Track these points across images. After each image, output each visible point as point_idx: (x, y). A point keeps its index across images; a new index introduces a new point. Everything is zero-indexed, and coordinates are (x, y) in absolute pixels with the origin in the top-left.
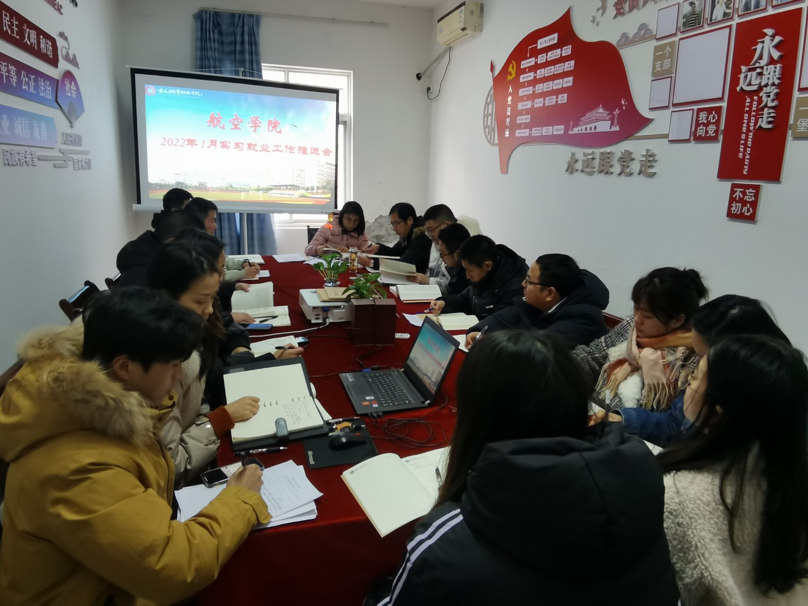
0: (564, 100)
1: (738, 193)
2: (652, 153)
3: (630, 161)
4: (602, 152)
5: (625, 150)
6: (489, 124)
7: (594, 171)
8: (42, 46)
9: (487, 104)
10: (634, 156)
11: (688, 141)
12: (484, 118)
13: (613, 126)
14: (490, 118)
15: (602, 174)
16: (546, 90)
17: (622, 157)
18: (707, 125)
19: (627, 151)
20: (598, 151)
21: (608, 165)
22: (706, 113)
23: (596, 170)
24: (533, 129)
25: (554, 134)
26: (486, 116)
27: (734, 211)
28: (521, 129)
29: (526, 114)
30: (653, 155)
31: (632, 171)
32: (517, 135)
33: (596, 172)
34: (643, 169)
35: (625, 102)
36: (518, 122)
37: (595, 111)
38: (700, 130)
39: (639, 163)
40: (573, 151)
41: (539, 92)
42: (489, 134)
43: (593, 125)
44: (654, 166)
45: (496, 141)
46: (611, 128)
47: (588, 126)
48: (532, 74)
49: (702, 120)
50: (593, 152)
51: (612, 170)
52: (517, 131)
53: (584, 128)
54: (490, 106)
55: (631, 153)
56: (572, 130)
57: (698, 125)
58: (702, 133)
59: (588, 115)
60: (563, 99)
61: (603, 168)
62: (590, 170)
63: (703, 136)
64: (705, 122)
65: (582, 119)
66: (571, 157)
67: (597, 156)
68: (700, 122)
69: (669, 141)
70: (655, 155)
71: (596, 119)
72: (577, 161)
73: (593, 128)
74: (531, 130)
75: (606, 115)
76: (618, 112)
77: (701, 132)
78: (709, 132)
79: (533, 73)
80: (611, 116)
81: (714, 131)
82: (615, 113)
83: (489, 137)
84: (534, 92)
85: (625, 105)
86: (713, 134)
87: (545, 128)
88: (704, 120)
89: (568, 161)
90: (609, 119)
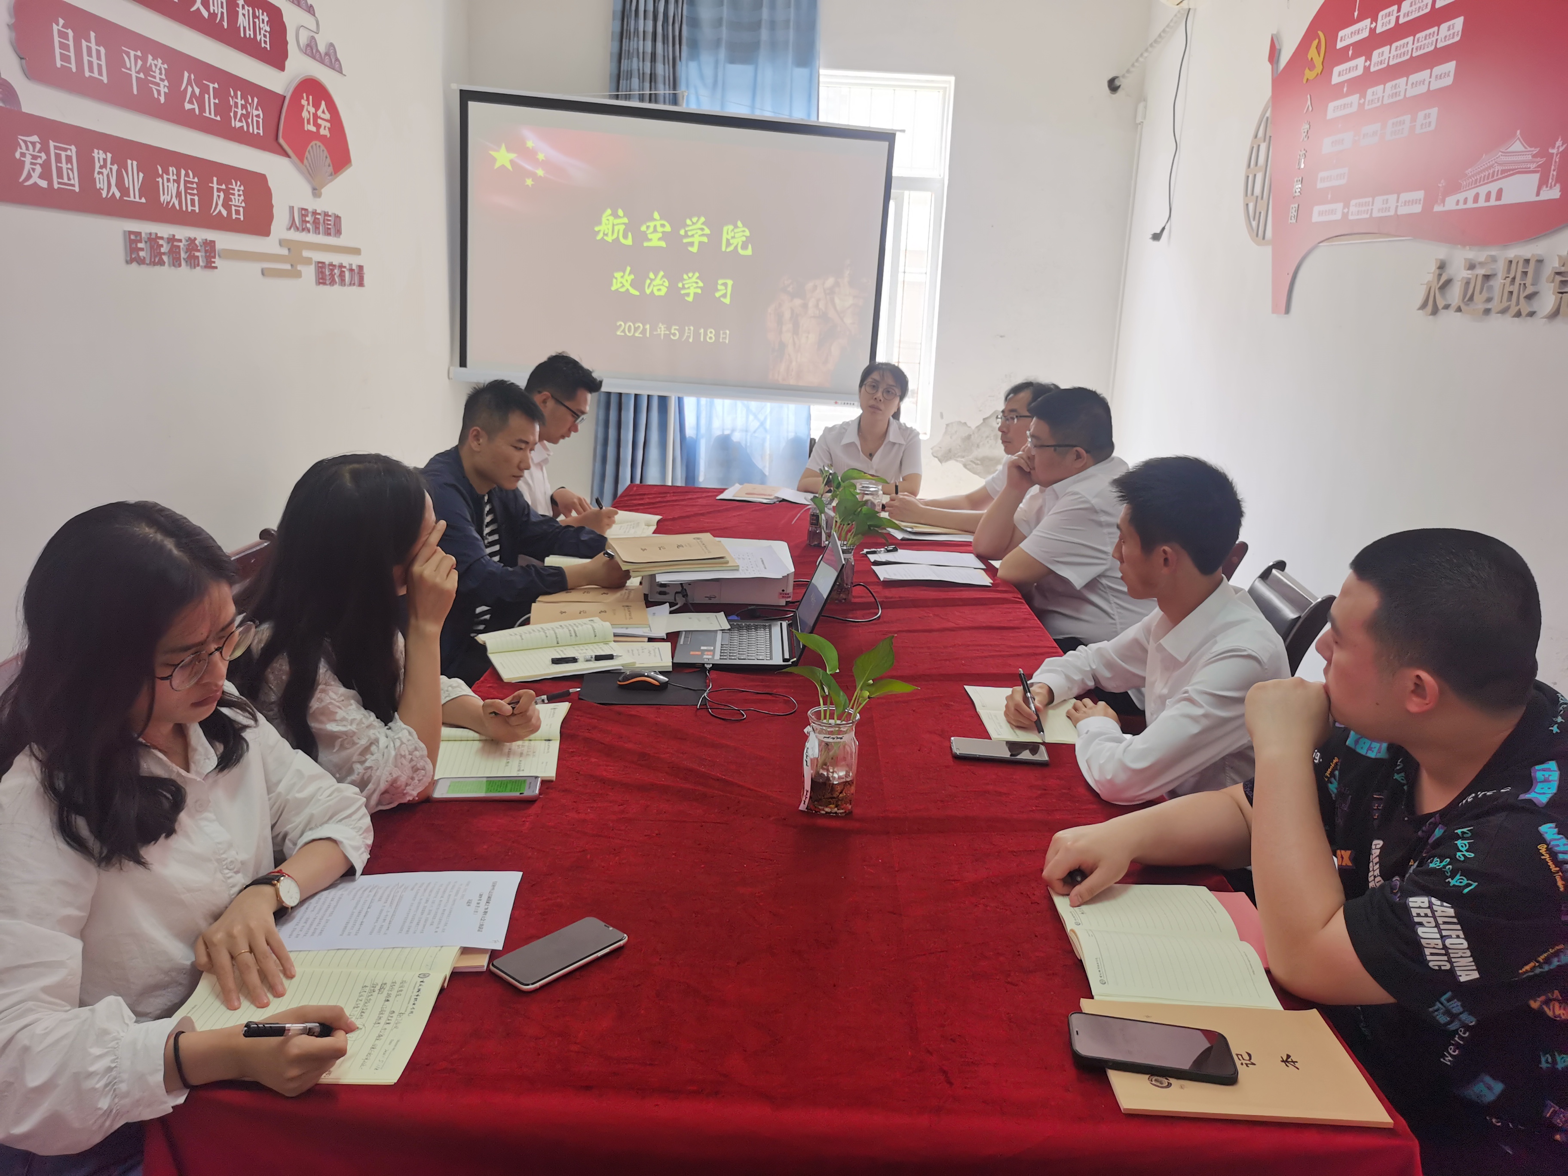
0: (1430, 123)
4: (1513, 257)
6: (1255, 193)
7: (1490, 310)
8: (242, 21)
9: (1256, 141)
12: (1248, 176)
13: (1544, 188)
14: (1259, 178)
15: (1508, 316)
16: (1391, 100)
17: (1563, 269)
20: (1501, 256)
21: (1524, 293)
23: (1493, 305)
24: (1352, 202)
25: (1399, 213)
26: (1251, 173)
28: (1324, 202)
29: (1337, 166)
32: (1316, 218)
33: (1494, 311)
36: (1319, 186)
37: (1503, 147)
40: (1441, 255)
41: (1374, 106)
42: (1255, 220)
43: (1493, 187)
45: (1270, 235)
46: (1538, 194)
47: (1483, 191)
48: (1360, 61)
50: (1489, 257)
52: (1317, 209)
53: (1470, 194)
54: (1262, 149)
56: (1443, 201)
59: (1485, 159)
60: (1428, 121)
61: (1510, 300)
62: (1480, 306)
65: (1469, 171)
66: (1436, 274)
67: (1499, 268)
71: (1503, 171)
72: (1449, 282)
73: (1493, 196)
74: (1347, 205)
75: (1530, 157)
76: (1561, 149)
79: (1363, 58)
80: (1541, 160)
82: (1554, 151)
83: (1254, 224)
84: (1361, 106)
87: (1379, 200)
89: (1426, 284)
90: (1535, 168)
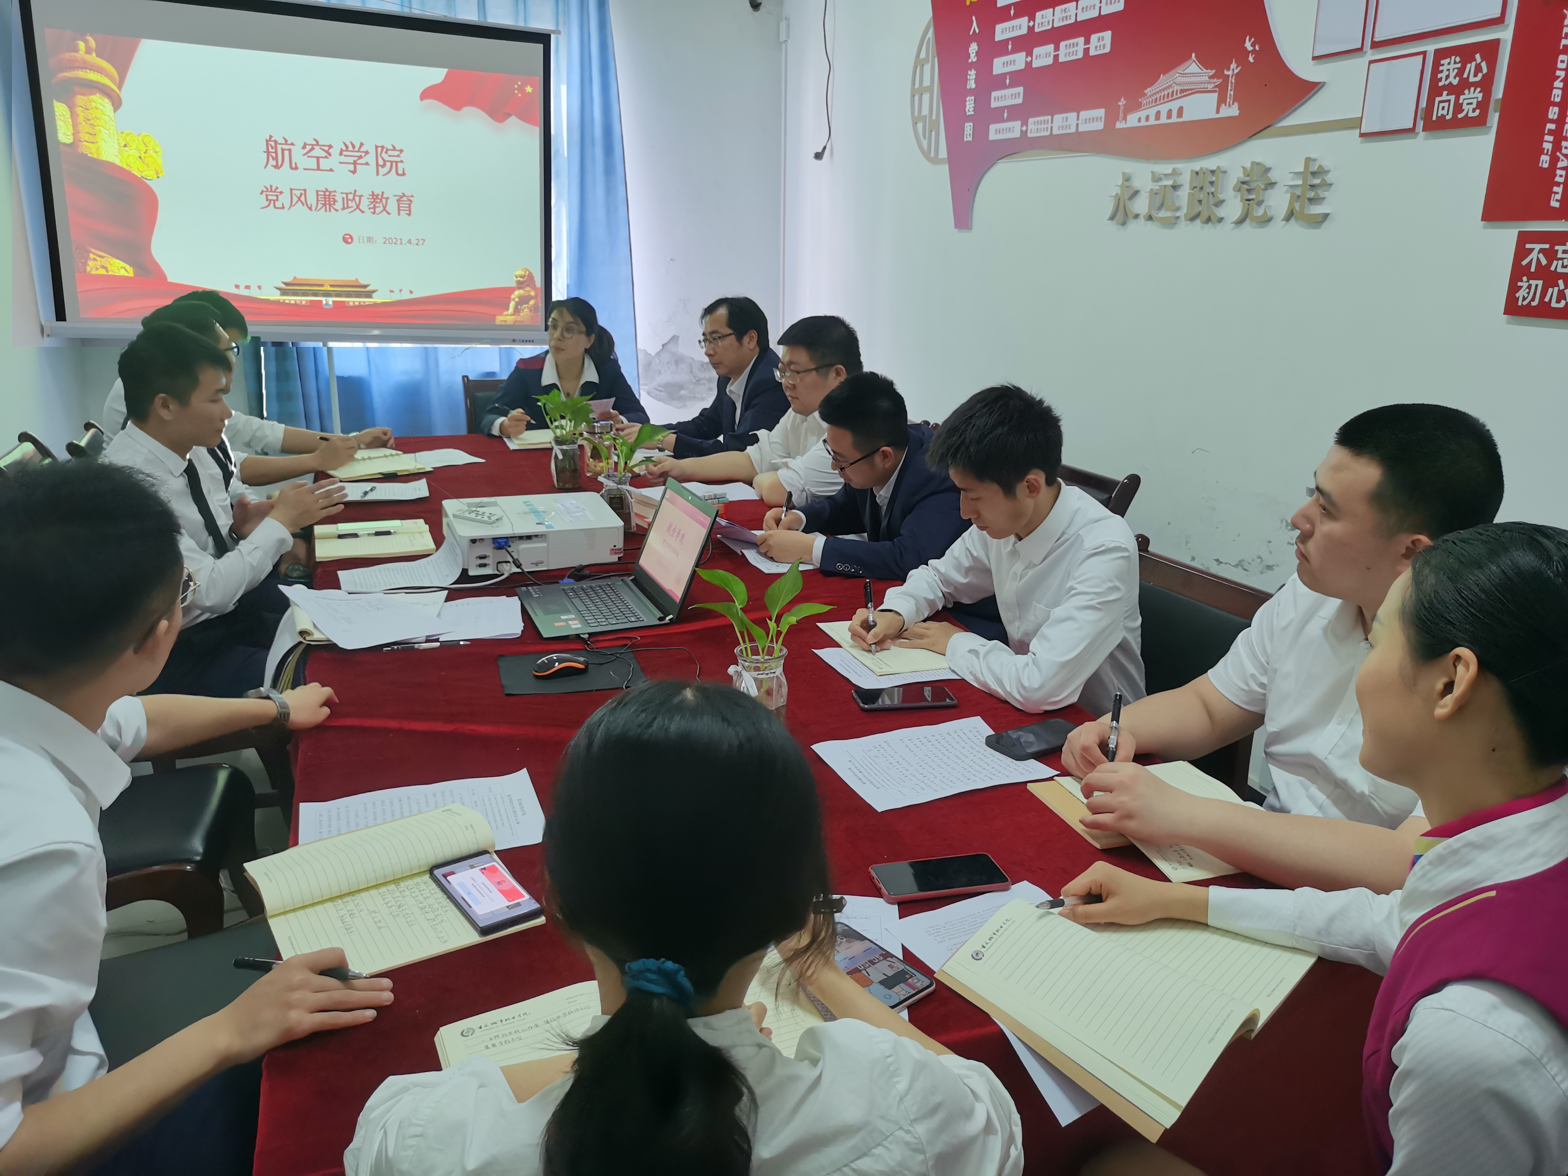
0: (1104, 45)
1: (1536, 255)
2: (1320, 166)
3: (1266, 189)
4: (1197, 169)
5: (1253, 163)
6: (925, 111)
7: (1178, 218)
9: (919, 63)
10: (1273, 176)
11: (1410, 131)
12: (913, 96)
13: (1223, 106)
14: (926, 97)
15: (1198, 222)
16: (1061, 24)
17: (1247, 179)
18: (1457, 90)
19: (1258, 164)
20: (1186, 168)
21: (1212, 201)
22: (1458, 59)
23: (1181, 213)
24: (1031, 120)
25: (1080, 130)
26: (916, 92)
27: (1524, 299)
28: (1002, 120)
29: (1012, 85)
30: (1320, 172)
31: (1269, 214)
32: (993, 136)
33: (1183, 218)
34: (1297, 206)
35: (1253, 45)
36: (994, 104)
37: (1180, 70)
38: (1441, 105)
39: (1286, 192)
40: (1127, 171)
41: (1044, 28)
42: (925, 139)
43: (1174, 106)
44: (1324, 198)
45: (943, 153)
46: (1218, 112)
47: (1164, 109)
49: (1447, 77)
50: (1174, 169)
51: (1221, 212)
52: (993, 127)
53: (1152, 112)
54: (927, 68)
55: (1268, 170)
56: (1125, 118)
57: (1435, 90)
58: (1445, 112)
59: (1164, 80)
60: (1102, 43)
61: (1200, 208)
62: (1169, 214)
63: (1448, 117)
64: (1455, 82)
65: (1148, 91)
66: (1121, 186)
67: (1185, 179)
68: (1441, 84)
69: (1362, 135)
70: (1328, 172)
71: (1182, 91)
72: (1136, 193)
73: (1174, 114)
74: (1025, 123)
75: (1206, 79)
76: (1236, 71)
77: (1443, 108)
78: (1465, 107)
80: (1218, 81)
81: (1478, 102)
82: (1230, 73)
83: (925, 143)
84: (1031, 29)
85: (1253, 52)
86: (1474, 110)
87: (1058, 118)
88: (1451, 79)
89: (1115, 196)
90: (1214, 88)
